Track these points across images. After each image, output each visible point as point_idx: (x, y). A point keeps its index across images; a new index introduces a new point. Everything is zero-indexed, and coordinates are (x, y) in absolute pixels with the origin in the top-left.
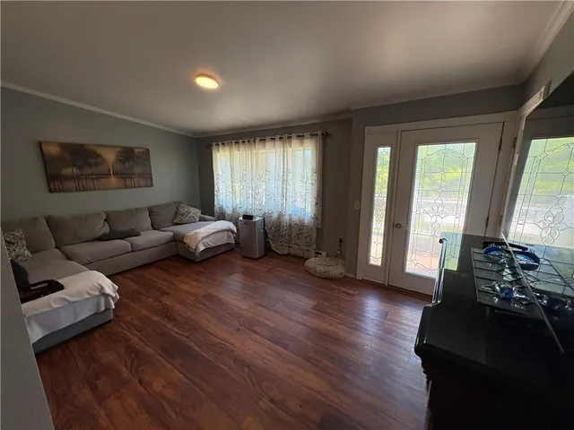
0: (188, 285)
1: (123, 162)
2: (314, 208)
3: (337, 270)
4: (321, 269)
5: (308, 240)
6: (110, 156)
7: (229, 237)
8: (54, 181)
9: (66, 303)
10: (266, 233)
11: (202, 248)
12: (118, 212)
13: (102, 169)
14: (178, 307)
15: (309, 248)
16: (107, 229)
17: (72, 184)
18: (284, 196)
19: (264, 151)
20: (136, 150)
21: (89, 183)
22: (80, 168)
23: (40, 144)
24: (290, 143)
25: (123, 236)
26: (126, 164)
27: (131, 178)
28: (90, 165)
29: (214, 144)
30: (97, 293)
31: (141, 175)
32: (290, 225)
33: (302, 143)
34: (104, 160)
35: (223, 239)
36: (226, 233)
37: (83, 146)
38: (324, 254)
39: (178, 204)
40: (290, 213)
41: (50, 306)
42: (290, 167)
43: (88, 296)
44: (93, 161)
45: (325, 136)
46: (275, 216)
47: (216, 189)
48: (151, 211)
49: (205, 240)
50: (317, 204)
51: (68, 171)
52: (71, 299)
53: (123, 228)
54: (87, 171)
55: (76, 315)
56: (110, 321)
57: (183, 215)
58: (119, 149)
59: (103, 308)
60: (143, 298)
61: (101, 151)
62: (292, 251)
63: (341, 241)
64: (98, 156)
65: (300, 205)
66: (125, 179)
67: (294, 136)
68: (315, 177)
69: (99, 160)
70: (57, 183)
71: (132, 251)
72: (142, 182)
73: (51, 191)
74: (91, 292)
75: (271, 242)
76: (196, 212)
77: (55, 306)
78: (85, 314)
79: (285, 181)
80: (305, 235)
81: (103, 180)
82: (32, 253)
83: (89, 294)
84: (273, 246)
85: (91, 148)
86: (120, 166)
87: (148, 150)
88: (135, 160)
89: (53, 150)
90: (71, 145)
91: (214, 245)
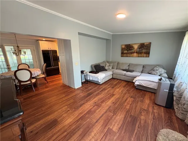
6: (136, 47)
8: (123, 54)
13: (133, 51)
20: (145, 44)
21: (129, 55)
22: (128, 51)
23: (121, 45)
26: (141, 49)
27: (141, 54)
28: (130, 50)
31: (145, 53)
34: (134, 48)
37: (130, 45)
44: (131, 49)
51: (125, 52)
54: (129, 51)
55: (95, 79)
57: (154, 70)
58: (138, 45)
61: (134, 45)
64: (133, 47)
66: (139, 54)
70: (123, 55)
77: (93, 76)
81: (132, 54)
85: (131, 45)
86: (139, 50)
87: (151, 43)
88: (144, 47)
89: (123, 47)
90: (127, 45)
91: (145, 86)
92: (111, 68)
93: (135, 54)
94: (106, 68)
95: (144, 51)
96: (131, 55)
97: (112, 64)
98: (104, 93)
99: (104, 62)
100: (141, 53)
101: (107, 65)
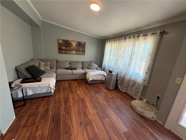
0: (81, 92)
1: (78, 46)
2: (144, 74)
3: (150, 114)
4: (139, 109)
5: (137, 90)
6: (74, 44)
7: (103, 78)
9: (39, 86)
10: (117, 80)
11: (91, 79)
12: (73, 62)
13: (72, 48)
14: (71, 99)
15: (137, 94)
16: (69, 66)
17: (64, 52)
18: (129, 65)
19: (125, 44)
20: (82, 43)
21: (68, 52)
23: (58, 40)
24: (138, 39)
25: (72, 69)
26: (78, 47)
28: (69, 47)
29: (107, 41)
30: (48, 86)
31: (82, 51)
32: (129, 80)
33: (145, 39)
34: (72, 45)
35: (100, 78)
36: (102, 76)
37: (68, 41)
38: (145, 100)
39: (91, 62)
40: (131, 74)
41: (35, 86)
42: (136, 51)
43: (45, 86)
44: (70, 45)
45: (163, 33)
46: (123, 74)
47: (104, 59)
48: (83, 63)
49: (93, 77)
50: (147, 73)
51: (63, 48)
52: (40, 86)
53: (73, 67)
54: (68, 48)
55: (42, 91)
56: (52, 96)
57: (91, 66)
58: (77, 42)
59: (49, 91)
60: (66, 91)
61: (72, 42)
62: (128, 92)
63: (158, 98)
64: (71, 44)
65: (137, 71)
67: (141, 35)
68: (149, 58)
69: (71, 45)
70: (60, 51)
71: (72, 74)
72: (82, 53)
73: (59, 53)
74: (46, 85)
75: (119, 85)
76: (96, 66)
77: (36, 86)
78: (44, 91)
79: (131, 58)
80: (136, 87)
82: (50, 69)
83: (46, 86)
84: (119, 87)
85: (70, 41)
86: (76, 47)
87: (85, 43)
88: (81, 46)
89: (61, 42)
90: (65, 40)
91: (96, 79)
92: (49, 68)
93: (74, 52)
94: (42, 68)
95: (81, 49)
96: (70, 52)
97: (49, 63)
98: (72, 104)
99: (32, 60)
100: (79, 51)
101: (41, 65)
